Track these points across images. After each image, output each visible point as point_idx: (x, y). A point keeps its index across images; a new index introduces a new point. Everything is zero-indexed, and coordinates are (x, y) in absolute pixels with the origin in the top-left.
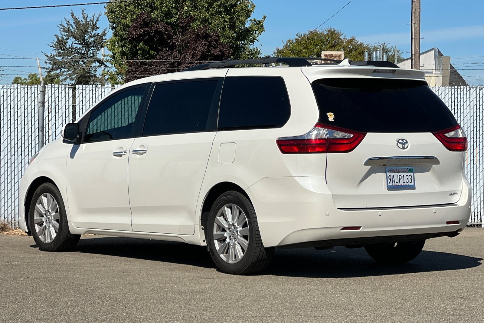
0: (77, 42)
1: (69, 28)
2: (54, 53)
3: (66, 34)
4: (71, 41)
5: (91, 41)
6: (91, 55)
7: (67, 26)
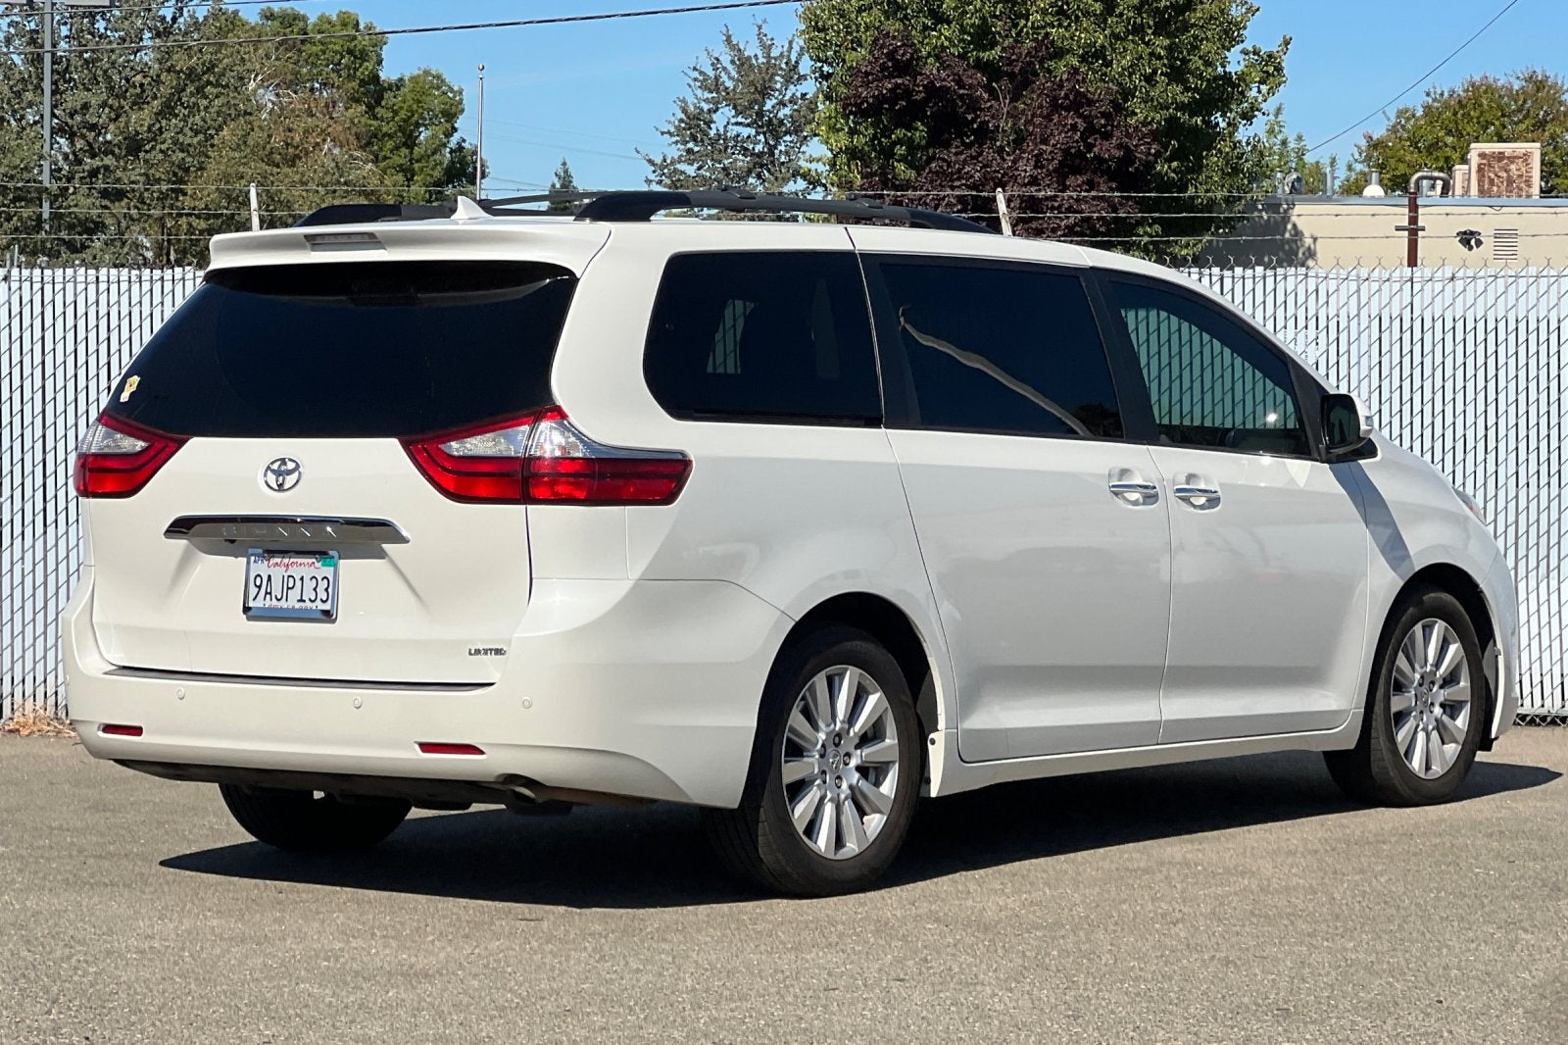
0: (740, 119)
1: (717, 78)
2: (674, 152)
3: (710, 96)
4: (723, 117)
5: (785, 115)
6: (783, 159)
7: (711, 73)
